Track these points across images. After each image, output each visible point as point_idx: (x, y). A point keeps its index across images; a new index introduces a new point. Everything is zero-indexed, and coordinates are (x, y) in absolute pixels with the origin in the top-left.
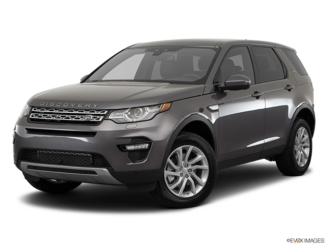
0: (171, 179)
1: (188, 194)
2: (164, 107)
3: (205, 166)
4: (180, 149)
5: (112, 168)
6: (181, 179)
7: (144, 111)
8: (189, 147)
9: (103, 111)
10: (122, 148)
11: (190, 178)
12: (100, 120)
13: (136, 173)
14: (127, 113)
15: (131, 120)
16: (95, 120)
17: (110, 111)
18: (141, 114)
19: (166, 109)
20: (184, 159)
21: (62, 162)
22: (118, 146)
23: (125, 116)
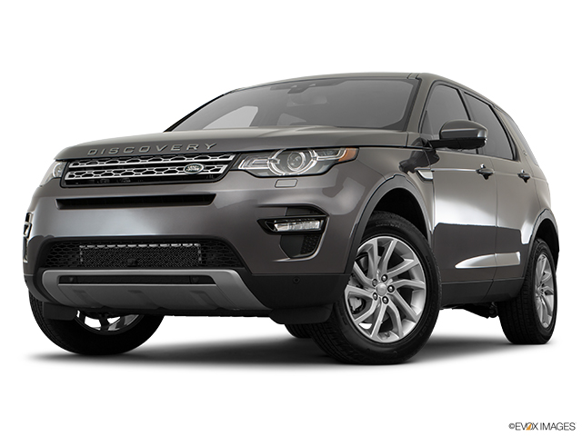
0: (357, 304)
1: (388, 336)
2: (343, 154)
3: (419, 282)
4: (374, 242)
5: (247, 268)
6: (374, 304)
7: (309, 159)
8: (389, 241)
9: (226, 155)
11: (391, 304)
12: (221, 172)
13: (296, 279)
14: (275, 161)
15: (283, 174)
16: (210, 172)
17: (240, 155)
18: (303, 164)
19: (349, 158)
20: (380, 265)
22: (261, 222)
23: (271, 165)
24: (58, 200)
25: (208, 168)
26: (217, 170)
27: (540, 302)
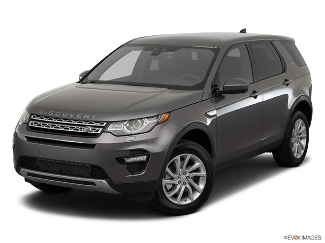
0: (169, 187)
1: (186, 201)
2: (162, 117)
3: (203, 173)
4: (178, 157)
5: (111, 180)
6: (179, 186)
7: (143, 123)
8: (187, 156)
9: (102, 123)
10: (121, 160)
11: (188, 186)
12: (99, 132)
13: (135, 184)
14: (126, 125)
15: (129, 132)
16: (94, 132)
17: (108, 123)
18: (140, 126)
19: (164, 120)
21: (61, 171)
22: (117, 159)
23: (123, 128)
24: (26, 137)
25: (94, 129)
26: (98, 131)
27: (296, 145)
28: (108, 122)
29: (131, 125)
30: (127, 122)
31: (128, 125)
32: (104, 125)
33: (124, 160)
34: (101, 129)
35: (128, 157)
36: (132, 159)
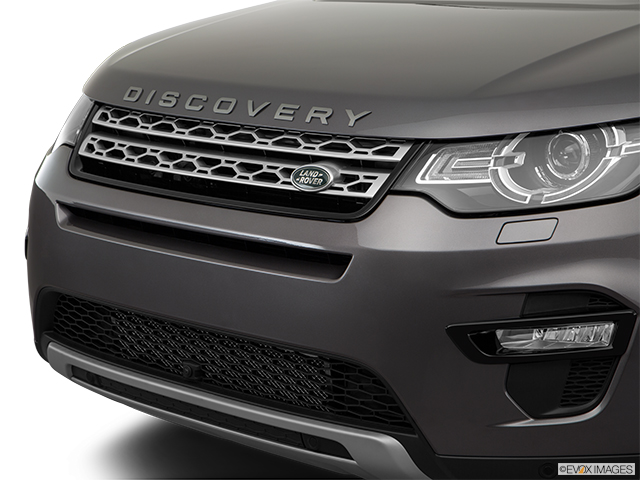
5: (423, 437)
9: (388, 145)
10: (479, 343)
12: (370, 193)
14: (509, 160)
15: (525, 196)
16: (346, 193)
17: (421, 148)
18: (584, 164)
22: (456, 334)
23: (495, 174)
24: (62, 204)
25: (347, 179)
26: (364, 187)
28: (416, 142)
29: (536, 158)
30: (515, 143)
31: (520, 160)
32: (397, 157)
33: (491, 343)
34: (383, 177)
35: (513, 327)
36: (536, 335)
